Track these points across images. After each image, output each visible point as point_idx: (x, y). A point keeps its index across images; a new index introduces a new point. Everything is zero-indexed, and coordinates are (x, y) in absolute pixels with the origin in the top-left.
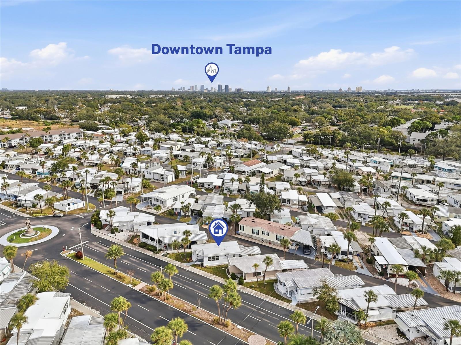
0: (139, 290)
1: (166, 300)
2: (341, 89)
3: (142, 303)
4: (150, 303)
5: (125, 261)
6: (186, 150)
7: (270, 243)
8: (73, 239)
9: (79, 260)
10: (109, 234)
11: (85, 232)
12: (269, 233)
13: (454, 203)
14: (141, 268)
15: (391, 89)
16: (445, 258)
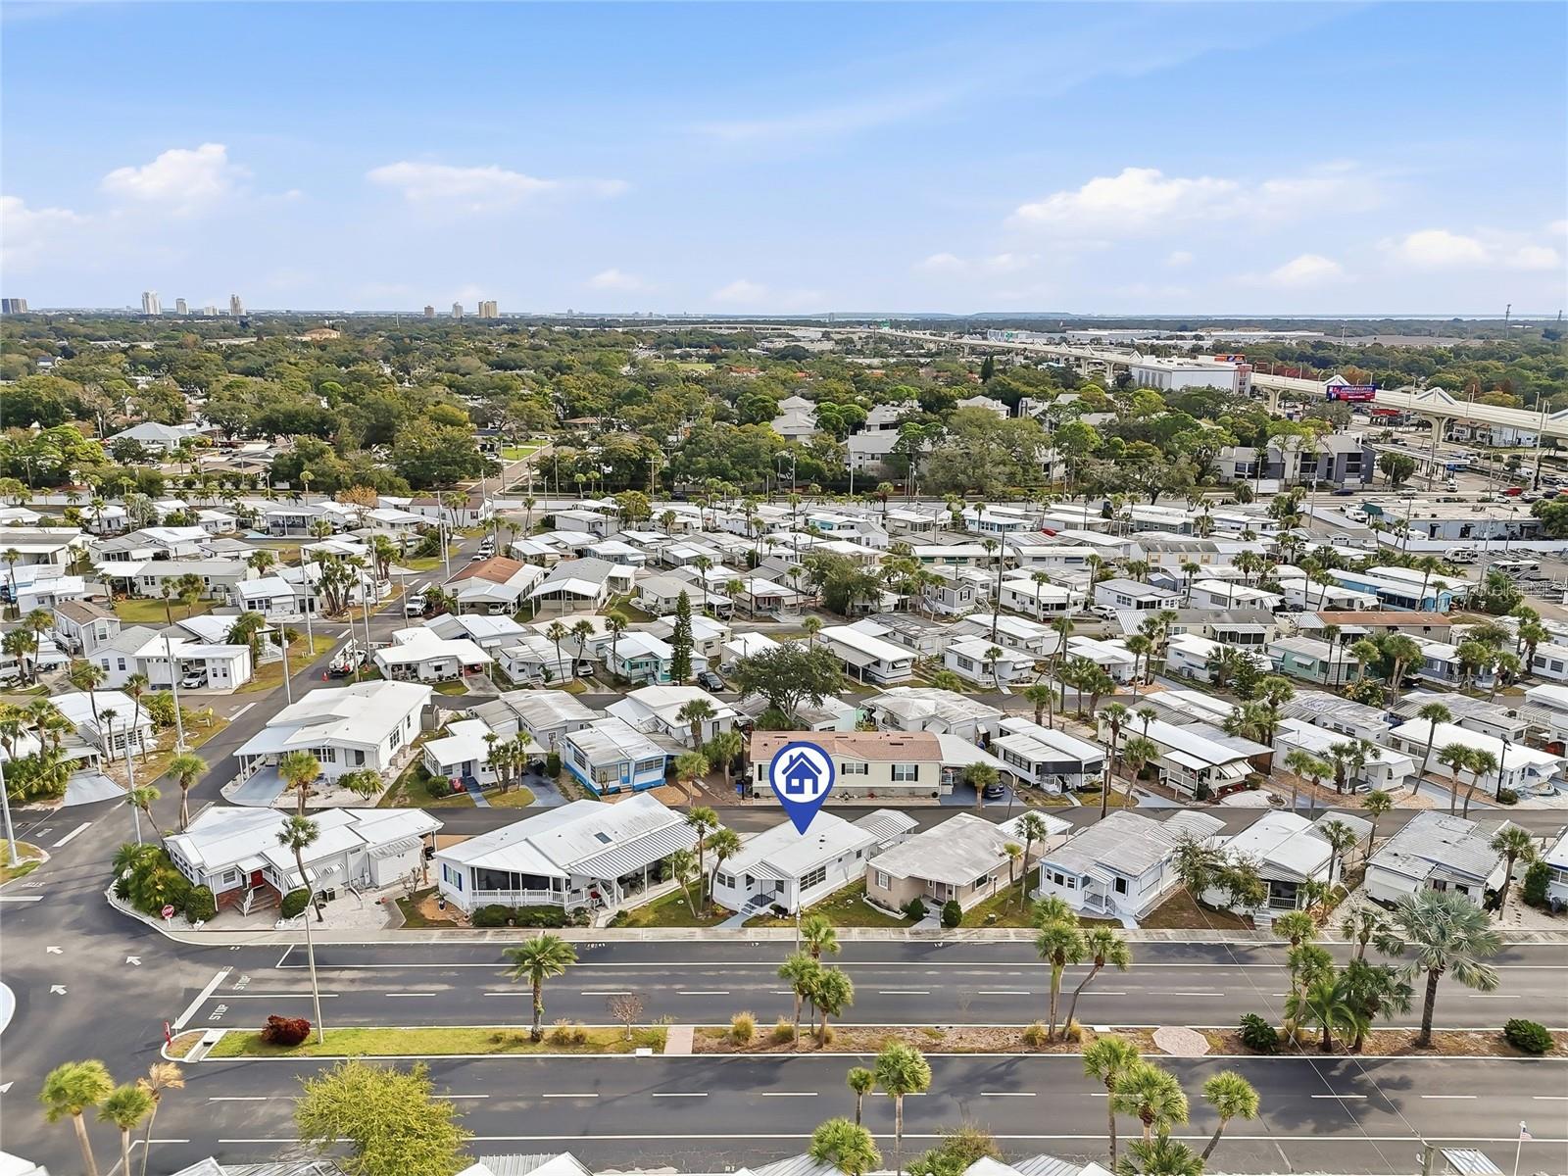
0: (693, 1052)
1: (825, 1046)
2: (429, 309)
3: (767, 1082)
4: (782, 1072)
5: (497, 988)
6: (135, 554)
7: (872, 796)
8: (133, 991)
9: (300, 1051)
10: (283, 924)
11: (147, 948)
12: (866, 765)
13: (1119, 601)
14: (592, 987)
15: (576, 312)
16: (1281, 723)
